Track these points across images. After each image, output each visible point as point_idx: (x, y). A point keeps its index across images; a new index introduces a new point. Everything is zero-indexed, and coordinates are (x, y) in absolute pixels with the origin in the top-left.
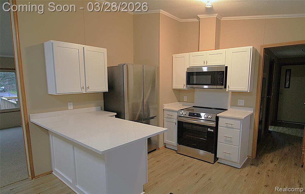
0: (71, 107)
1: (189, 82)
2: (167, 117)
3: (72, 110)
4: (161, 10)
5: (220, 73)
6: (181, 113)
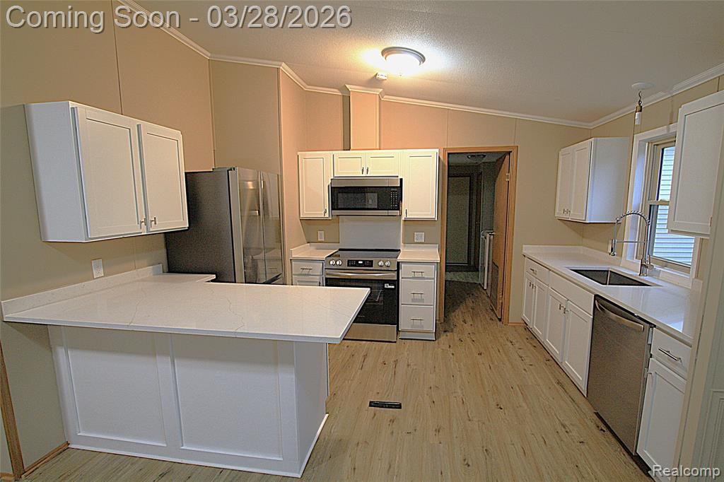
0: (98, 272)
1: (334, 205)
2: (300, 273)
3: (101, 279)
4: (283, 64)
5: (392, 189)
6: (331, 263)
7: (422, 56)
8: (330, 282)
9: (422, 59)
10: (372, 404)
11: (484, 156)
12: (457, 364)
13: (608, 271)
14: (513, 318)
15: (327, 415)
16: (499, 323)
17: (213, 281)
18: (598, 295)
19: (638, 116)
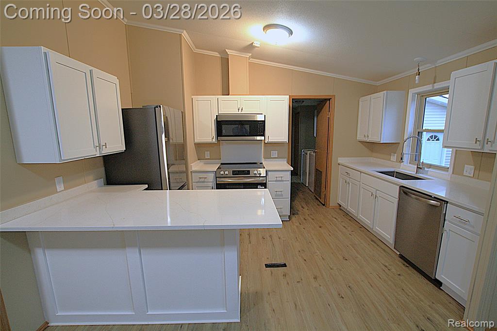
0: (60, 187)
1: (219, 133)
2: (198, 181)
3: (62, 192)
4: (185, 31)
5: (260, 122)
6: (221, 173)
7: (291, 31)
8: (220, 186)
9: (291, 32)
10: (267, 266)
11: (303, 102)
12: (309, 235)
13: (394, 172)
14: (332, 203)
15: (241, 276)
16: (324, 207)
17: (146, 189)
18: (403, 186)
19: (418, 78)
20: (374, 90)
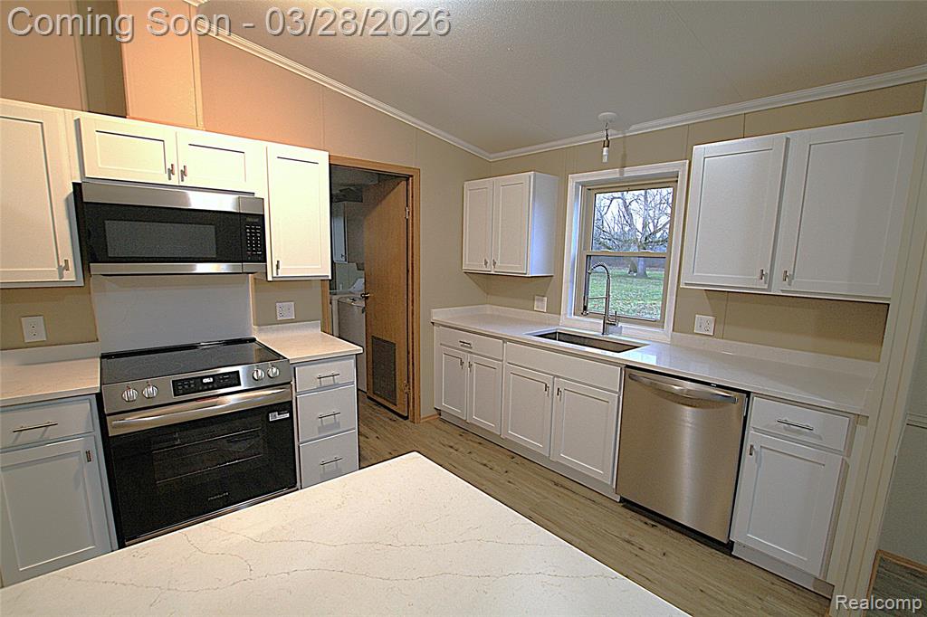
5: (249, 220)
6: (127, 396)
13: (555, 333)
14: (425, 411)
16: (409, 423)
18: (628, 366)
19: (608, 151)
20: (486, 170)
